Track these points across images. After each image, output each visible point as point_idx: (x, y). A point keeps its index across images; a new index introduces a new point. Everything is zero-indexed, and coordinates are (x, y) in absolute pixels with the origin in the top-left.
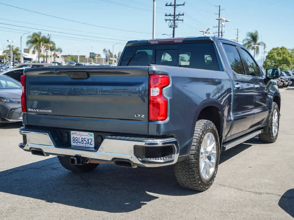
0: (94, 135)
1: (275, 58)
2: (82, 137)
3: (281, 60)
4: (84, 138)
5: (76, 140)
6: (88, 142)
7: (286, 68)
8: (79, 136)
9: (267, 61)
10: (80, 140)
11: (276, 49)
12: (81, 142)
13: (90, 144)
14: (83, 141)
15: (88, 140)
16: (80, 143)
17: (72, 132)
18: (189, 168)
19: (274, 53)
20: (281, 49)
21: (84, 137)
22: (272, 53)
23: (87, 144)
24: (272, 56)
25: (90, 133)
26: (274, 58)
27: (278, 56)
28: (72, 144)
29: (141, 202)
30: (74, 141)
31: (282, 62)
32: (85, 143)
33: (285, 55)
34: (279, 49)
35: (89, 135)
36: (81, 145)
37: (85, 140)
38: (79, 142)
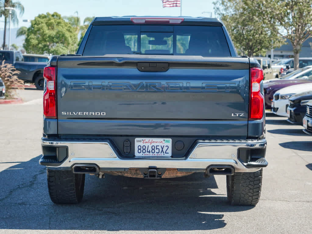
0: (171, 140)
1: (45, 33)
2: (153, 144)
3: (54, 36)
4: (157, 146)
5: (143, 149)
6: (162, 151)
7: (64, 49)
8: (149, 144)
9: (31, 38)
10: (150, 149)
11: (45, 17)
12: (151, 151)
13: (166, 153)
14: (154, 149)
15: (162, 149)
16: (149, 152)
17: (136, 139)
18: (254, 176)
19: (42, 23)
20: (53, 16)
21: (155, 144)
22: (39, 24)
23: (160, 153)
24: (39, 30)
25: (166, 139)
26: (43, 32)
27: (49, 29)
28: (137, 154)
29: (215, 220)
30: (140, 151)
31: (55, 40)
32: (158, 152)
33: (60, 28)
34: (50, 17)
35: (163, 142)
36: (151, 154)
37: (157, 149)
38: (147, 152)
